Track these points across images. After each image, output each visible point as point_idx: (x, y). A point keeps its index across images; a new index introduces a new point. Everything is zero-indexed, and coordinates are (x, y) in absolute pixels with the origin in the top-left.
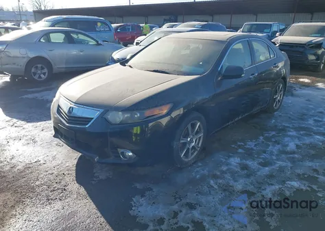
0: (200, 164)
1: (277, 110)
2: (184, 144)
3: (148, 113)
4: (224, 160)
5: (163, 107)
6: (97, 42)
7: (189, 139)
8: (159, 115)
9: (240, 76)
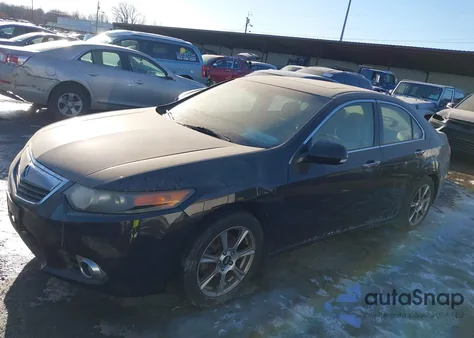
0: (238, 307)
1: (415, 228)
2: (212, 266)
3: (141, 200)
4: (283, 306)
5: (172, 194)
6: (166, 74)
7: (222, 257)
8: (163, 207)
9: (336, 162)
